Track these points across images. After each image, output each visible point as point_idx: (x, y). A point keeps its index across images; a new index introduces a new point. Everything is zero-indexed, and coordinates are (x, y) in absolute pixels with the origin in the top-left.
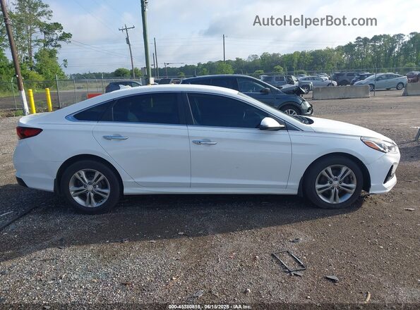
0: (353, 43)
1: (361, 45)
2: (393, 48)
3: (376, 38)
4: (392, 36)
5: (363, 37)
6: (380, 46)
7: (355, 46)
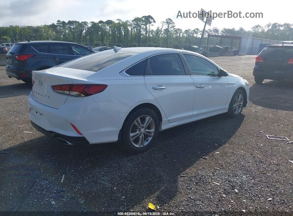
0: (55, 24)
1: (61, 26)
2: (82, 31)
3: (70, 23)
4: (80, 22)
5: (62, 21)
6: (74, 28)
7: (57, 26)
